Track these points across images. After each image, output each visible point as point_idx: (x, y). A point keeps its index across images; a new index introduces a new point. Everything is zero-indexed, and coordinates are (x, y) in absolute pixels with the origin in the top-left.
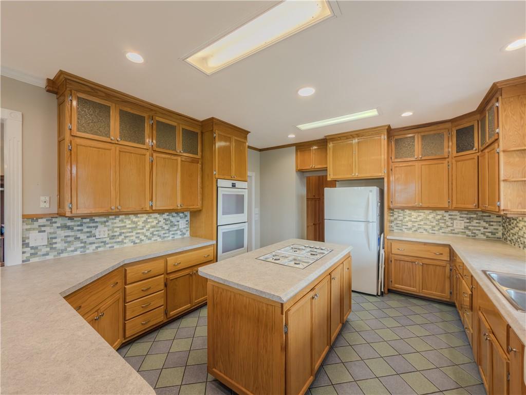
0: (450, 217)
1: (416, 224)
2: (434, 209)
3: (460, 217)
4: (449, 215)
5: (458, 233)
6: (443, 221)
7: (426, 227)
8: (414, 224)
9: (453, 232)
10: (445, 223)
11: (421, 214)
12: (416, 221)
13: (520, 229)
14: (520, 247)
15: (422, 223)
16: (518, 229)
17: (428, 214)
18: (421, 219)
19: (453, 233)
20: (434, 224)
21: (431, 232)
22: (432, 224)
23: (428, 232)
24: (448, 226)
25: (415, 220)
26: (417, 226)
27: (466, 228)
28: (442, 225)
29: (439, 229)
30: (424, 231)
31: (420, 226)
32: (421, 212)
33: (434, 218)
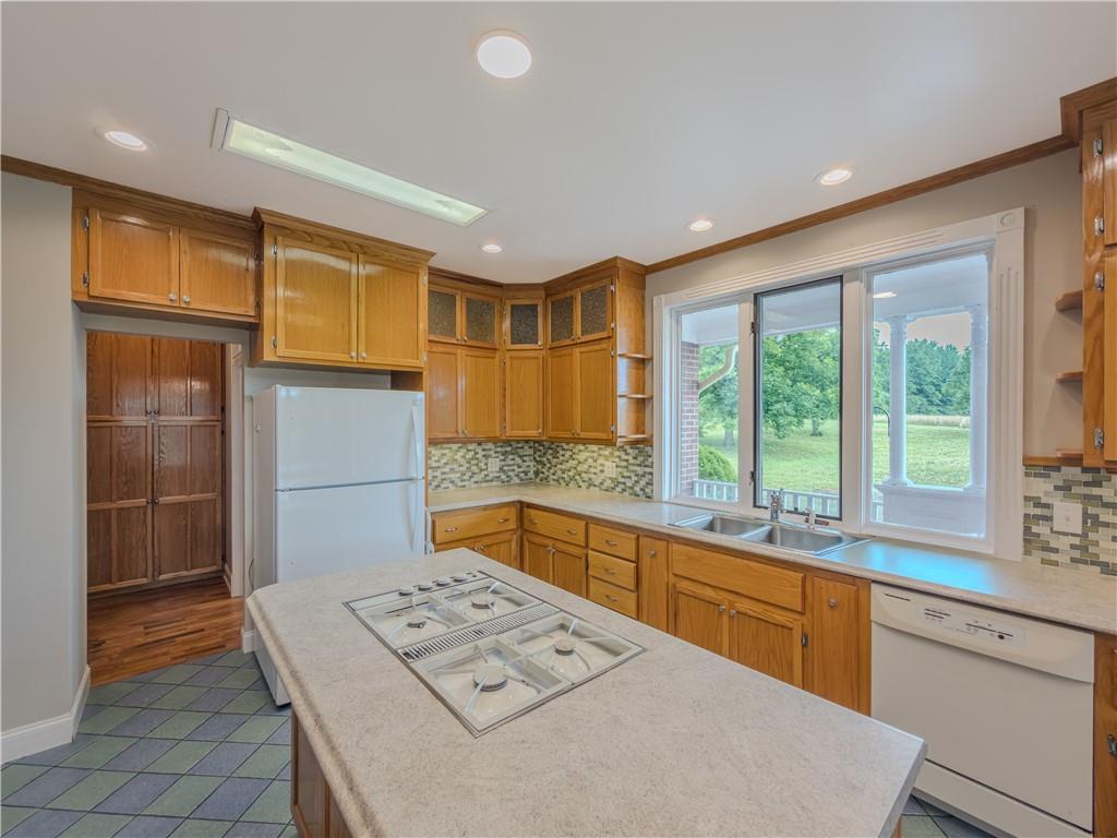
0: (484, 453)
1: (438, 473)
2: (465, 442)
3: (496, 452)
4: (484, 450)
5: (491, 481)
6: (475, 462)
7: (452, 476)
8: (436, 474)
9: (488, 478)
10: (477, 465)
11: (447, 451)
12: (439, 467)
13: (579, 462)
14: (580, 487)
15: (447, 470)
16: (575, 462)
17: (457, 451)
18: (445, 461)
19: (487, 481)
20: (464, 469)
21: (460, 484)
22: (461, 469)
23: (456, 486)
24: (481, 470)
25: (437, 464)
26: (440, 477)
27: (501, 469)
28: (474, 468)
29: (471, 477)
30: (451, 485)
31: (444, 476)
32: (446, 449)
33: (463, 457)
